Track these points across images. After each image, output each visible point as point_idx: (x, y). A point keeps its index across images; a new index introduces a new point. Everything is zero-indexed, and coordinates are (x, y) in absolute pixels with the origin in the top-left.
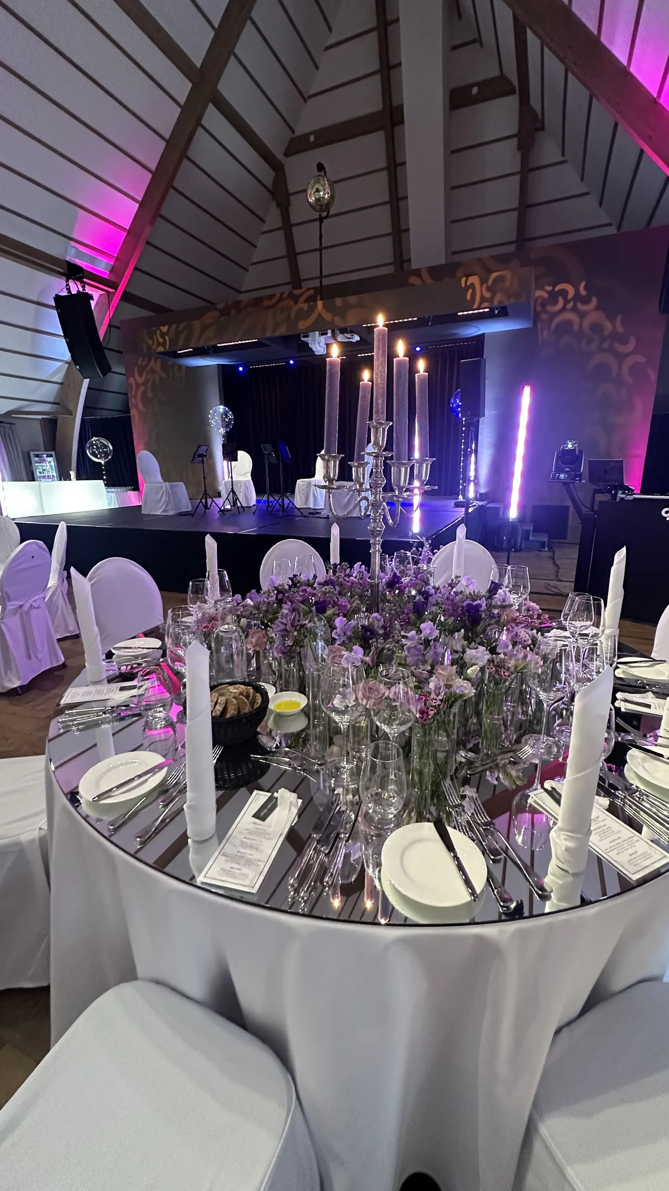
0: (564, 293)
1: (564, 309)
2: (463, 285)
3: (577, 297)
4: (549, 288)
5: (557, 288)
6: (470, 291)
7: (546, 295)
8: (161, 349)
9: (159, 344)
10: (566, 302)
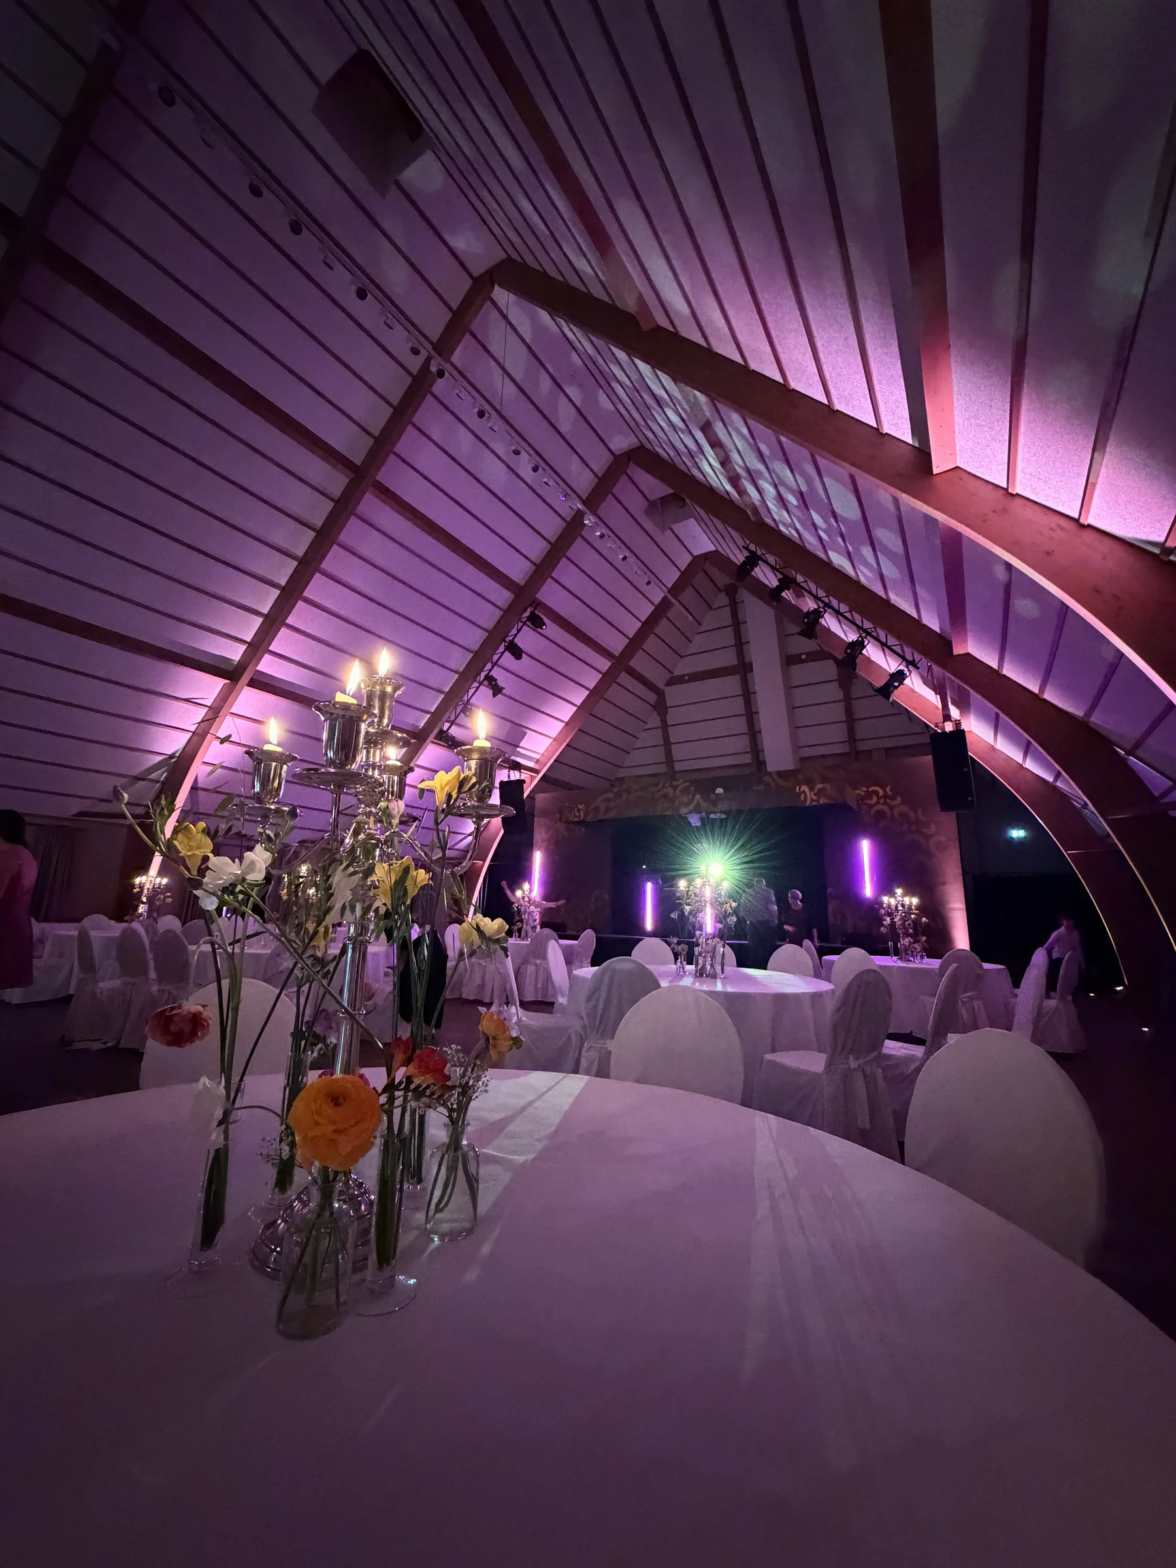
0: (876, 793)
1: (878, 803)
2: (798, 791)
3: (885, 796)
4: (865, 789)
5: (871, 789)
6: (803, 795)
7: (863, 794)
8: (576, 819)
9: (575, 816)
10: (879, 798)
